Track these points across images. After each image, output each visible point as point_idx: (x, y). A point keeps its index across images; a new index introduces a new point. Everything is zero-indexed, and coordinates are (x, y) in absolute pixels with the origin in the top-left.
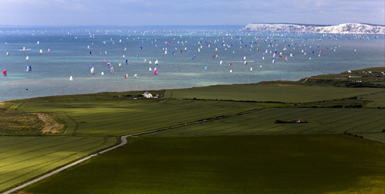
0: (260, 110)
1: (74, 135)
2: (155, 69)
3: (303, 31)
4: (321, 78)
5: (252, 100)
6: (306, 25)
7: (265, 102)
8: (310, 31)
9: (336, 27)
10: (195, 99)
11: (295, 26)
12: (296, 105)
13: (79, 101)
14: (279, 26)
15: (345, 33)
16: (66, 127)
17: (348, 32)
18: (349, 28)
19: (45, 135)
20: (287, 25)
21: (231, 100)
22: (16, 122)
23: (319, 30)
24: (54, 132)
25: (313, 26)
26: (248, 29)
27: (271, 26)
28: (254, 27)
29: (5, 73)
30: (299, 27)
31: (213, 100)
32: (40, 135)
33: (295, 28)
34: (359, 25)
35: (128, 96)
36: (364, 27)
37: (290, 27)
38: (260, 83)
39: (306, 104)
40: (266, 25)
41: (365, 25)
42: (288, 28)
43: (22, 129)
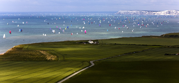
0: (152, 49)
1: (65, 61)
2: (85, 31)
3: (147, 14)
4: (171, 35)
5: (145, 44)
6: (148, 11)
7: (152, 45)
8: (150, 14)
9: (163, 12)
10: (115, 44)
11: (142, 11)
12: (169, 47)
13: (57, 45)
14: (135, 12)
15: (167, 15)
16: (58, 57)
17: (169, 15)
18: (169, 13)
19: (49, 61)
20: (139, 11)
21: (134, 45)
22: (31, 55)
23: (154, 14)
24: (53, 59)
25: (152, 11)
26: (119, 13)
27: (131, 11)
28: (122, 12)
29: (10, 32)
30: (145, 12)
31: (125, 44)
32: (47, 60)
33: (142, 13)
34: (174, 11)
35: (81, 43)
36: (177, 12)
37: (140, 12)
38: (143, 37)
39: (173, 46)
40: (129, 11)
41: (177, 11)
42: (139, 13)
43: (36, 58)
